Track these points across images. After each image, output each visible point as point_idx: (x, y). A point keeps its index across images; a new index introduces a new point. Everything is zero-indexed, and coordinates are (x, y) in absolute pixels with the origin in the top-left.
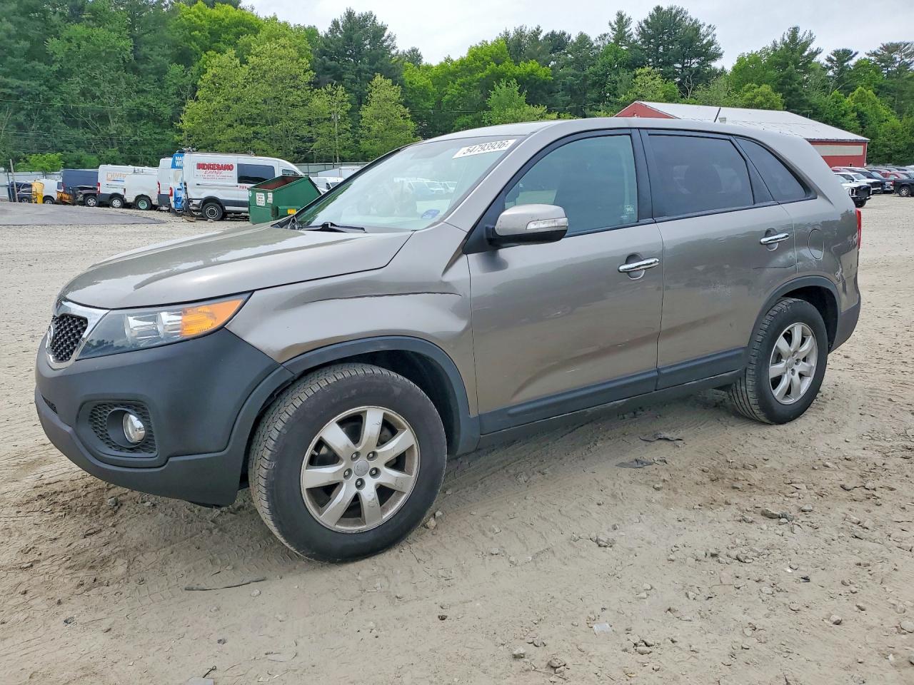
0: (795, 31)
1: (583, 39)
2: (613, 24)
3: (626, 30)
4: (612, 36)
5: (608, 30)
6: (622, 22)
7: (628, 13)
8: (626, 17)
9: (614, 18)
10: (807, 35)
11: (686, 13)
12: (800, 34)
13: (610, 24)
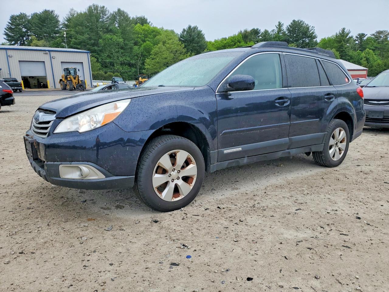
0: (344, 29)
1: (266, 32)
2: (277, 26)
3: (282, 28)
4: (276, 30)
5: (275, 28)
6: (280, 25)
7: (282, 22)
8: (282, 24)
9: (278, 24)
10: (348, 30)
11: (304, 22)
12: (346, 30)
13: (276, 26)
